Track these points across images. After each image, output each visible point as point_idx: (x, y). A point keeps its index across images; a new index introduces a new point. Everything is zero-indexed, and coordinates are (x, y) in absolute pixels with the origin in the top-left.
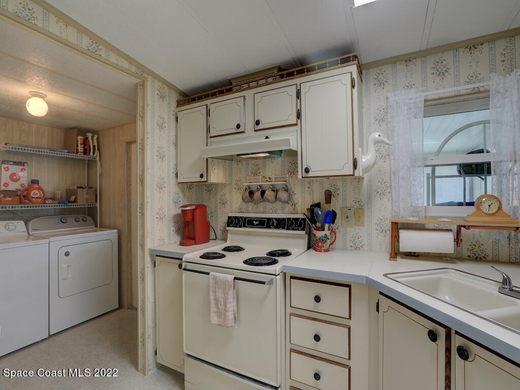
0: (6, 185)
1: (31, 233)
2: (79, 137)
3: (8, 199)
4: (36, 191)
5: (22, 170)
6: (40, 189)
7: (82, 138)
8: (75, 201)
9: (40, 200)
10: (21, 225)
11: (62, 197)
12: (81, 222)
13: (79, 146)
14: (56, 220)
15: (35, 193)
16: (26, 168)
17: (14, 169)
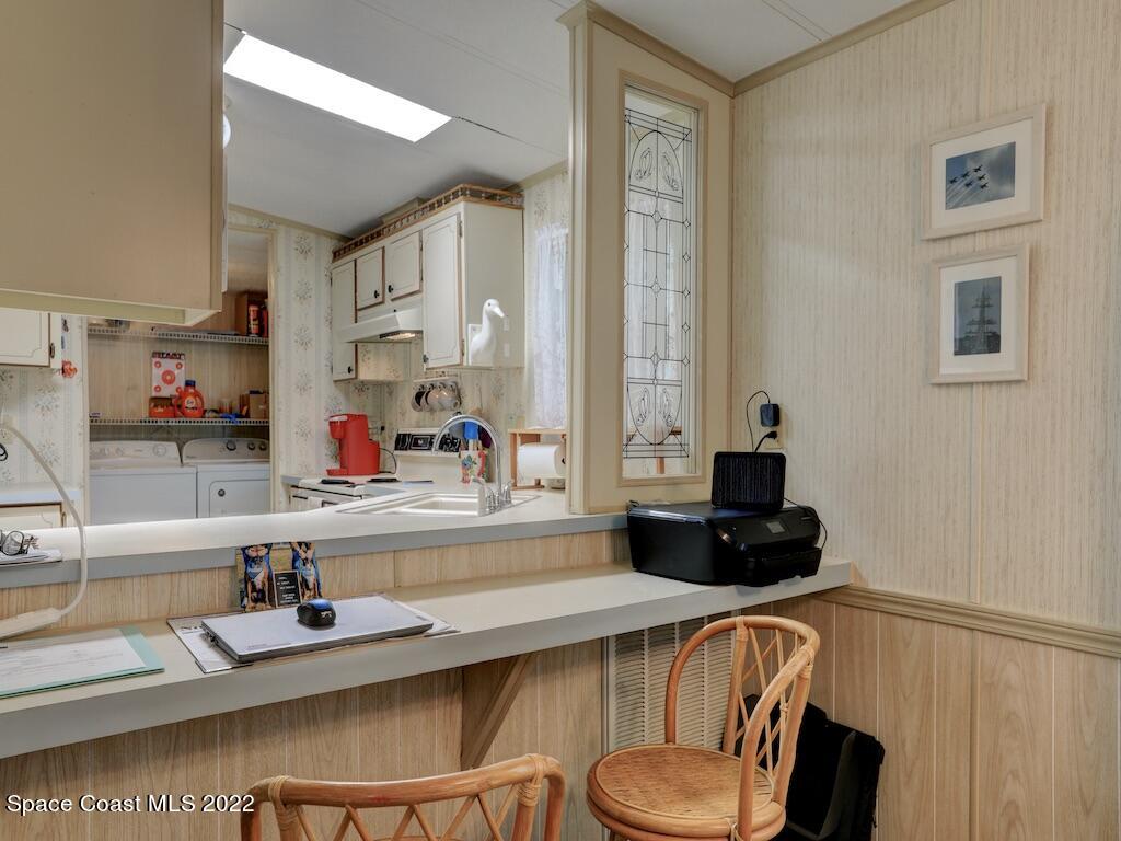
0: (158, 388)
1: (184, 461)
2: (252, 308)
3: (160, 410)
4: (190, 398)
5: (179, 366)
6: (197, 395)
7: (256, 308)
8: (247, 416)
9: (196, 411)
10: (172, 447)
11: (231, 409)
12: (257, 450)
13: (252, 322)
14: (219, 444)
15: (190, 402)
16: (183, 363)
17: (169, 364)
